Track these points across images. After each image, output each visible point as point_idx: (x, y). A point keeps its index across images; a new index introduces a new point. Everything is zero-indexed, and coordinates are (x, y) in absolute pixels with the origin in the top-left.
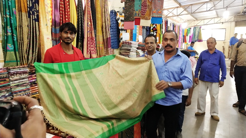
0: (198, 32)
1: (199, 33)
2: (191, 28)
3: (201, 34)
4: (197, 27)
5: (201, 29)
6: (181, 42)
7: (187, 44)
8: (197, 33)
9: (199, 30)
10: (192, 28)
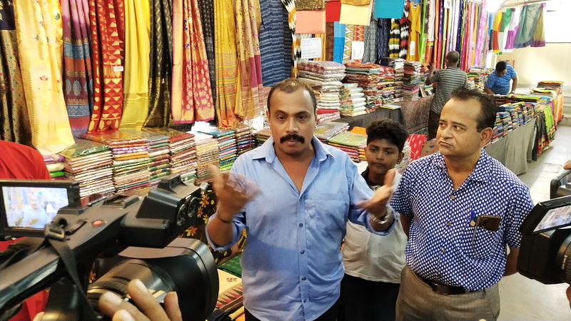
0: (535, 19)
1: (538, 22)
2: (513, 10)
3: (542, 25)
4: (533, 6)
5: (545, 10)
6: (481, 49)
7: (501, 53)
8: (530, 22)
9: (537, 13)
10: (518, 10)
